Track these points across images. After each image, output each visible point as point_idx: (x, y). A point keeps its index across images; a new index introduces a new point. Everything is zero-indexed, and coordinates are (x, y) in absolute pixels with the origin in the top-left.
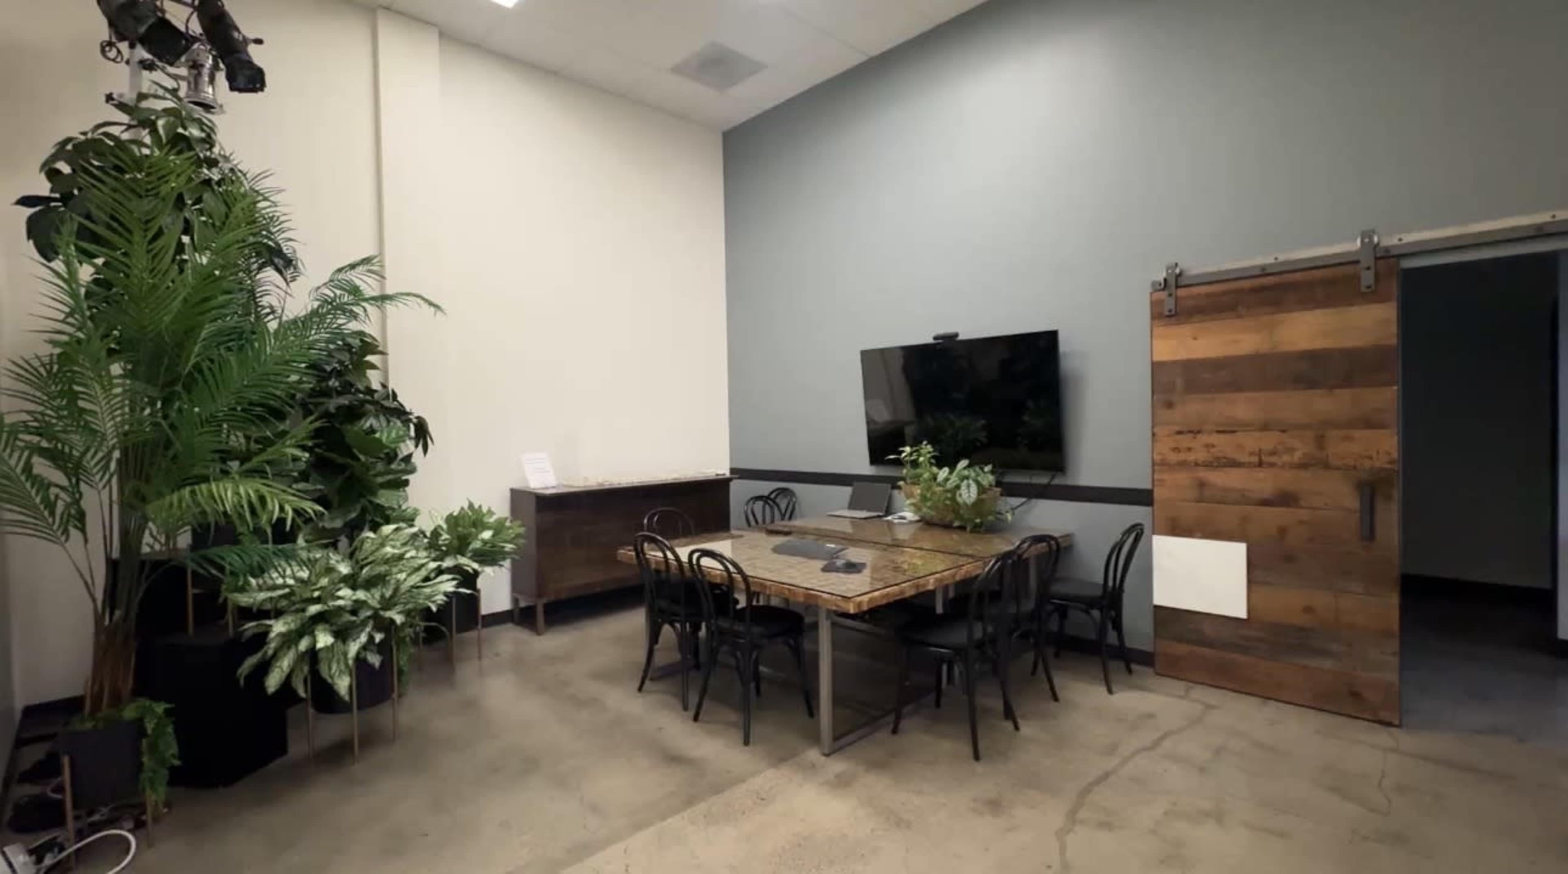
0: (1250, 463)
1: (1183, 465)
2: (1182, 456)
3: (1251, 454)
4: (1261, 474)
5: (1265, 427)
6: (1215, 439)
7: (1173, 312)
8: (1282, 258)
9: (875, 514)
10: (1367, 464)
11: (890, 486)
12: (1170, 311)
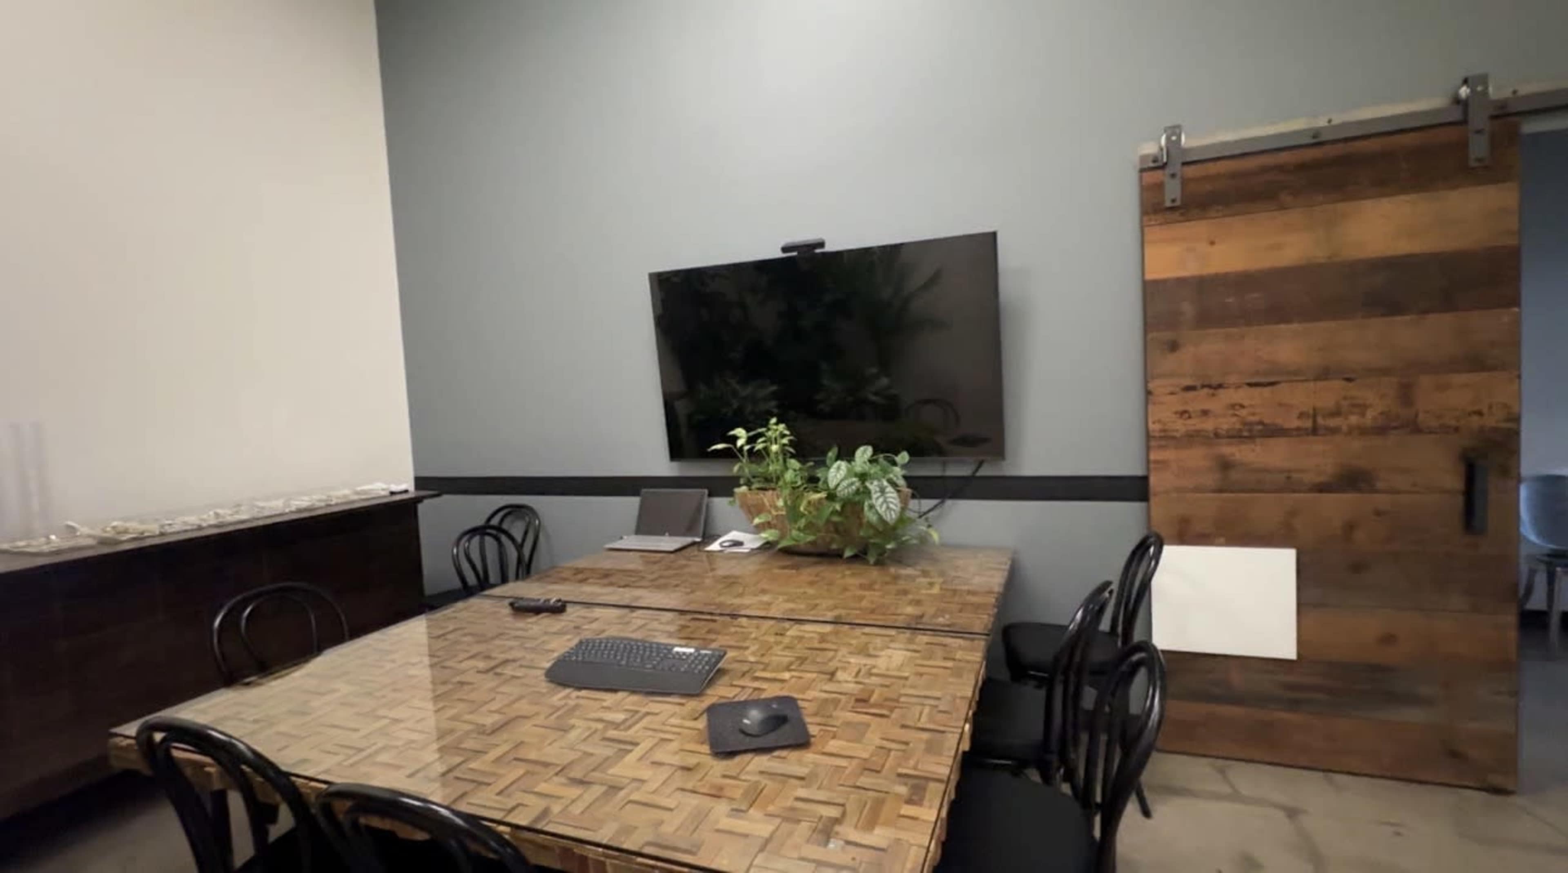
0: (1298, 429)
1: (1192, 438)
2: (1196, 424)
3: (1301, 415)
4: (1318, 445)
5: (1324, 374)
6: (1242, 395)
7: (1178, 203)
8: (1337, 120)
9: (689, 540)
10: (1475, 421)
11: (706, 491)
12: (1173, 201)
